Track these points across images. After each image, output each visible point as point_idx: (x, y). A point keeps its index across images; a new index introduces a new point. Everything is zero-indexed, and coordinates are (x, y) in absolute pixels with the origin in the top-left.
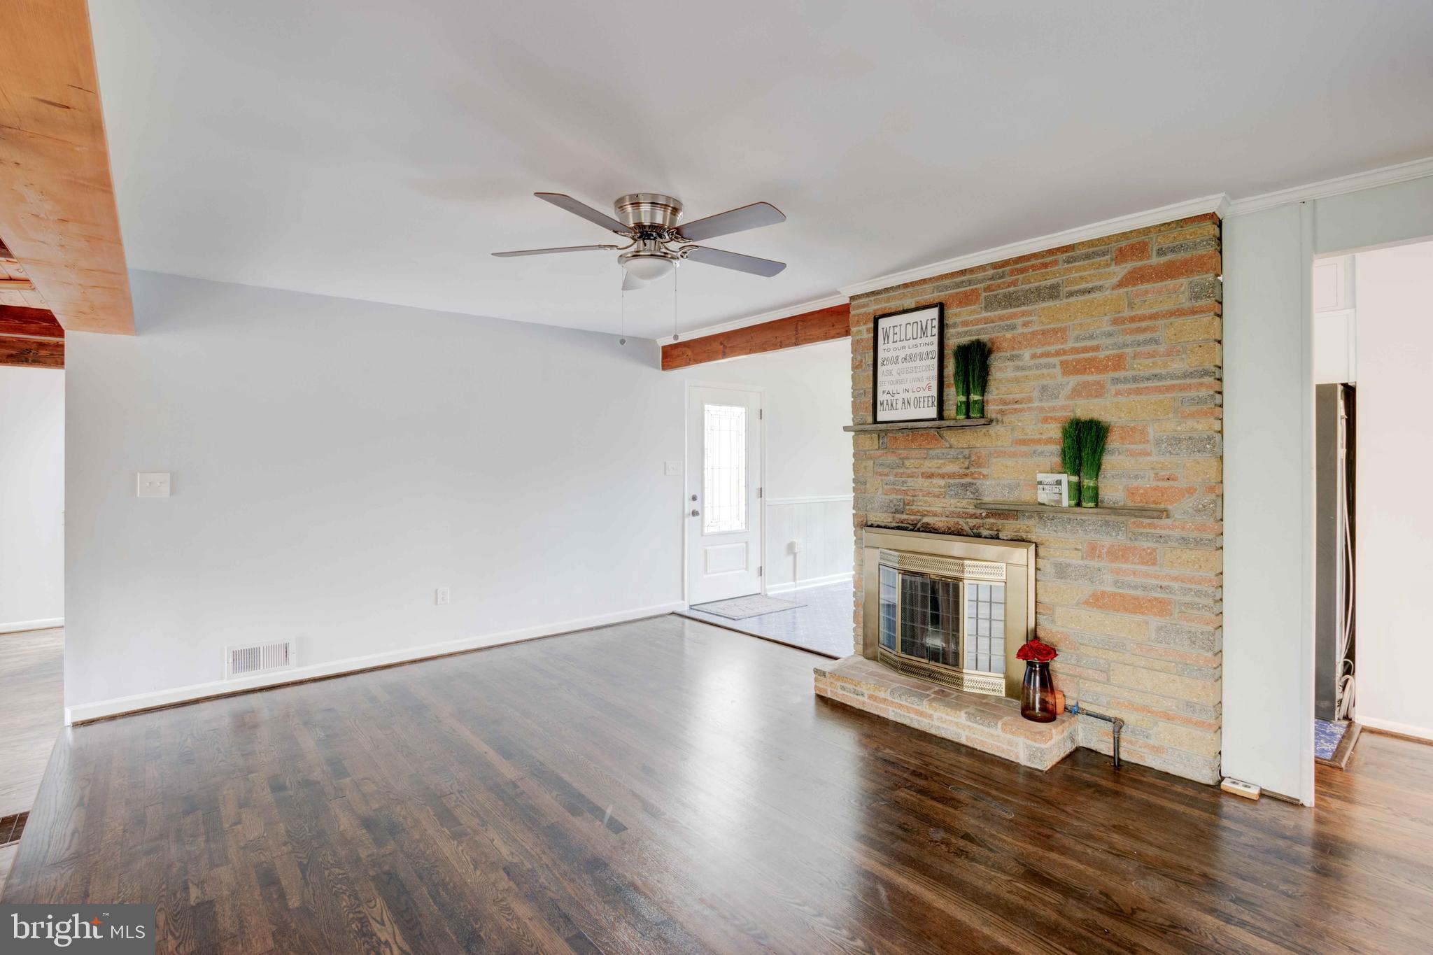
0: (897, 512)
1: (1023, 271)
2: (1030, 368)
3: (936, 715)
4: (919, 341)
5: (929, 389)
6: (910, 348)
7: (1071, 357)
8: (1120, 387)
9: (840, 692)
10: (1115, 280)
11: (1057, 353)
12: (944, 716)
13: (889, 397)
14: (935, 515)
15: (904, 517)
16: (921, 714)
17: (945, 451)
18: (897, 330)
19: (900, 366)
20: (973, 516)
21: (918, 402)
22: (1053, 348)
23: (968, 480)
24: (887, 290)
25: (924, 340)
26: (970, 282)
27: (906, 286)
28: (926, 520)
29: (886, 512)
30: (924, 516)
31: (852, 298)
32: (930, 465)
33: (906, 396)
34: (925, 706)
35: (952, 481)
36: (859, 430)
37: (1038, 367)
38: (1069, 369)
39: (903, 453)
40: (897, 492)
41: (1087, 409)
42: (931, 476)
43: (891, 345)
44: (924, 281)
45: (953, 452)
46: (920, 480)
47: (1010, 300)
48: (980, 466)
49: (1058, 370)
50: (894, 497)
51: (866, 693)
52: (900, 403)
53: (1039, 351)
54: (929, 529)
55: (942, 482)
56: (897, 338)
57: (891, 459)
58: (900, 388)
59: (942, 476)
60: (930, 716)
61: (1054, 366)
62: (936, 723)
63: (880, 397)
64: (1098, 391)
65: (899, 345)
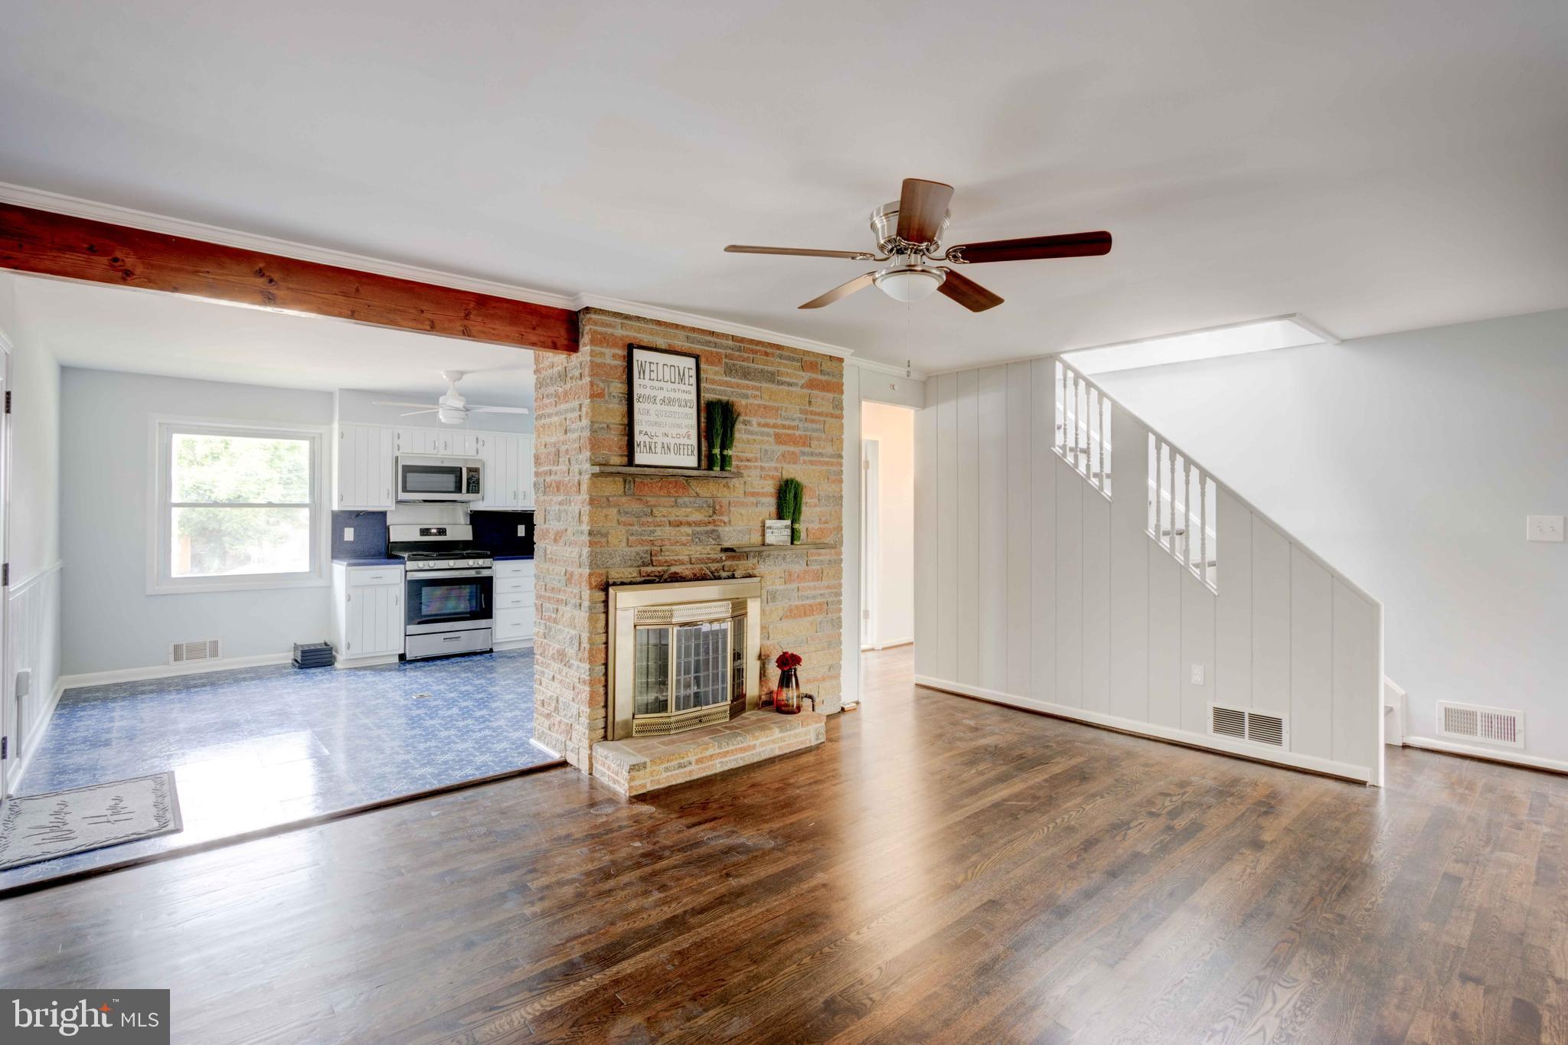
0: (644, 565)
1: (755, 352)
2: (757, 433)
3: (757, 742)
4: (676, 386)
5: (689, 437)
6: (668, 391)
7: (781, 431)
8: (807, 458)
9: (664, 775)
10: (802, 382)
11: (775, 426)
12: (764, 740)
13: (647, 439)
14: (682, 563)
15: (650, 569)
16: (744, 750)
17: (692, 499)
18: (653, 367)
19: (658, 407)
20: (714, 561)
21: (678, 448)
22: (771, 421)
23: (710, 527)
24: (638, 318)
25: (682, 387)
26: (716, 345)
27: (659, 323)
28: (673, 569)
29: (631, 566)
30: (672, 565)
31: (587, 310)
32: (679, 514)
33: (666, 440)
34: (749, 741)
35: (698, 529)
36: (603, 472)
37: (762, 434)
38: (779, 439)
39: (652, 500)
40: (641, 543)
41: (792, 471)
42: (679, 524)
43: (647, 382)
44: (677, 326)
45: (698, 501)
46: (668, 529)
47: (746, 374)
48: (721, 514)
49: (772, 439)
50: (639, 548)
51: (693, 759)
52: (659, 446)
53: (763, 421)
54: (676, 578)
55: (689, 530)
56: (654, 375)
57: (636, 507)
58: (660, 431)
59: (689, 524)
60: (754, 747)
61: (768, 435)
62: (758, 750)
63: (638, 438)
64: (793, 459)
65: (656, 384)
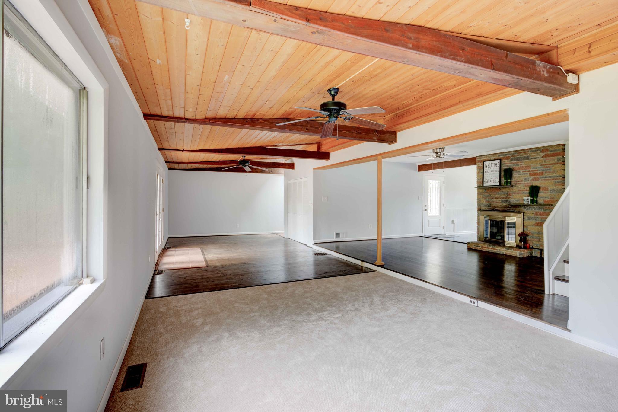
0: (489, 207)
1: (520, 153)
2: (522, 174)
3: (498, 249)
4: (495, 167)
5: (497, 178)
6: (492, 169)
7: (531, 172)
8: (542, 179)
9: (474, 247)
10: (541, 156)
11: (528, 171)
12: (500, 249)
13: (487, 180)
14: (499, 207)
15: (490, 208)
16: (495, 249)
17: (501, 193)
18: (489, 165)
19: (490, 173)
20: (508, 207)
21: (494, 181)
22: (527, 170)
23: (507, 199)
24: (486, 155)
25: (496, 167)
26: (508, 155)
27: (491, 154)
28: (496, 208)
29: (486, 207)
30: (496, 207)
31: (477, 156)
32: (497, 196)
33: (491, 180)
34: (496, 248)
35: (503, 199)
36: (479, 188)
37: (524, 174)
38: (531, 175)
39: (491, 193)
40: (489, 202)
41: (535, 183)
42: (498, 198)
43: (487, 168)
44: (496, 154)
45: (503, 193)
46: (495, 199)
47: (517, 159)
48: (510, 196)
49: (529, 175)
50: (488, 203)
51: (481, 246)
52: (490, 181)
53: (524, 170)
54: (497, 210)
55: (500, 200)
56: (489, 166)
57: (487, 194)
58: (490, 178)
59: (501, 198)
60: (497, 249)
61: (528, 174)
62: (498, 251)
63: (484, 180)
64: (537, 180)
65: (489, 168)
